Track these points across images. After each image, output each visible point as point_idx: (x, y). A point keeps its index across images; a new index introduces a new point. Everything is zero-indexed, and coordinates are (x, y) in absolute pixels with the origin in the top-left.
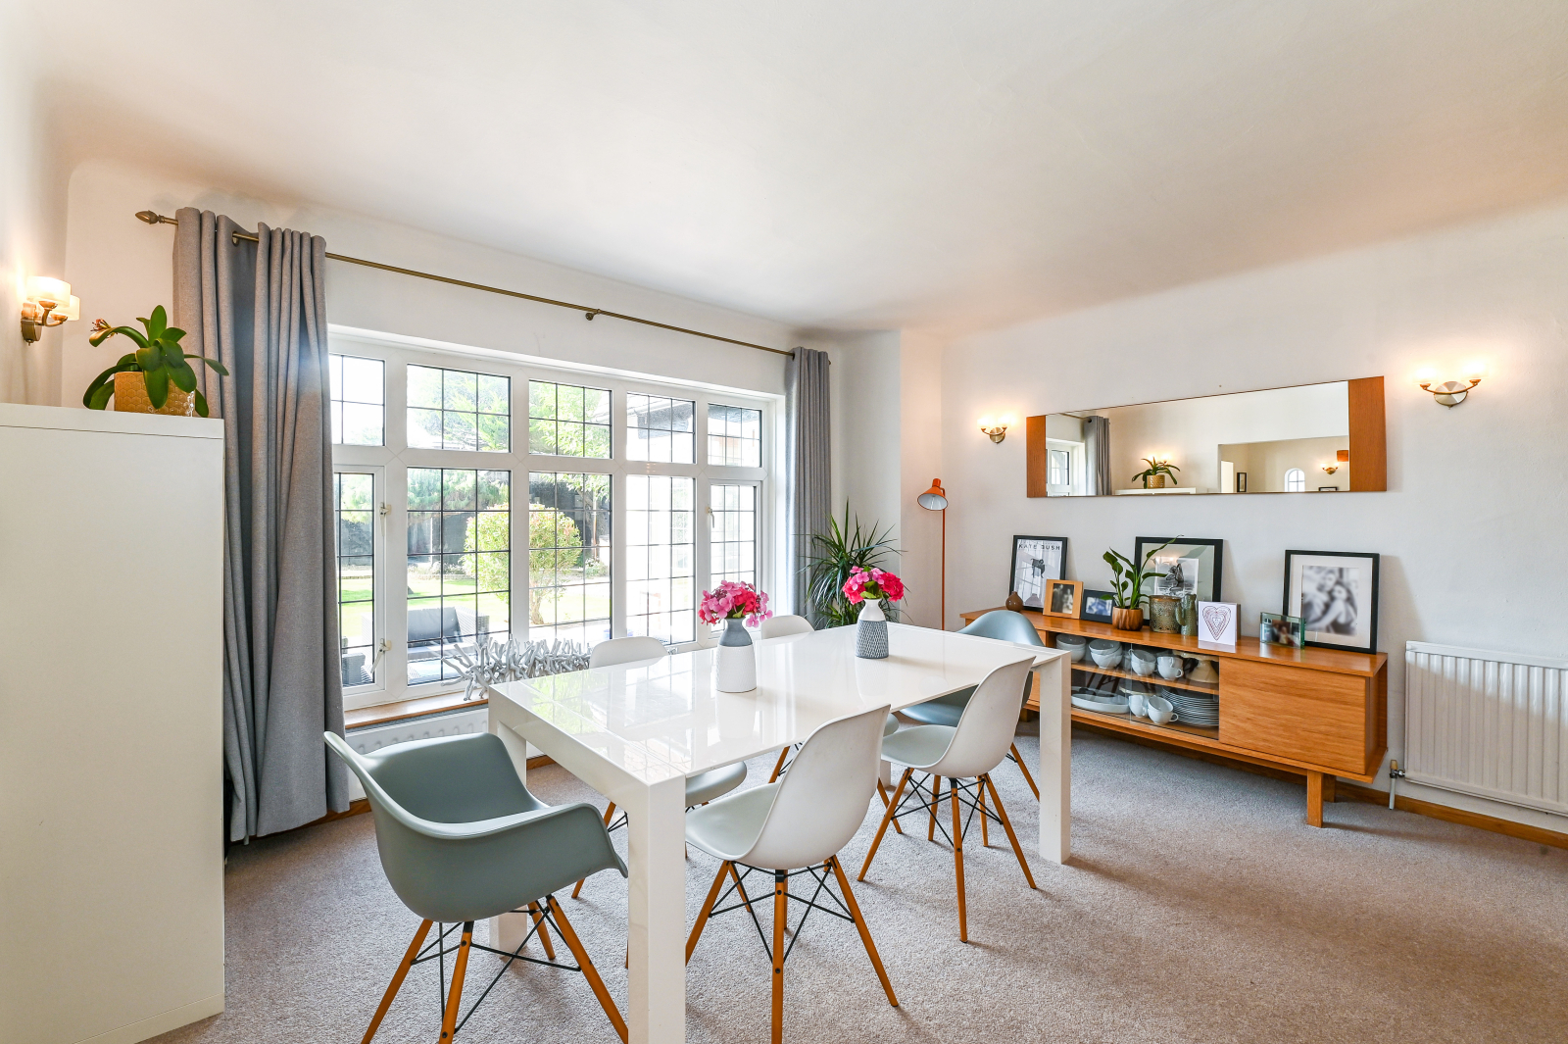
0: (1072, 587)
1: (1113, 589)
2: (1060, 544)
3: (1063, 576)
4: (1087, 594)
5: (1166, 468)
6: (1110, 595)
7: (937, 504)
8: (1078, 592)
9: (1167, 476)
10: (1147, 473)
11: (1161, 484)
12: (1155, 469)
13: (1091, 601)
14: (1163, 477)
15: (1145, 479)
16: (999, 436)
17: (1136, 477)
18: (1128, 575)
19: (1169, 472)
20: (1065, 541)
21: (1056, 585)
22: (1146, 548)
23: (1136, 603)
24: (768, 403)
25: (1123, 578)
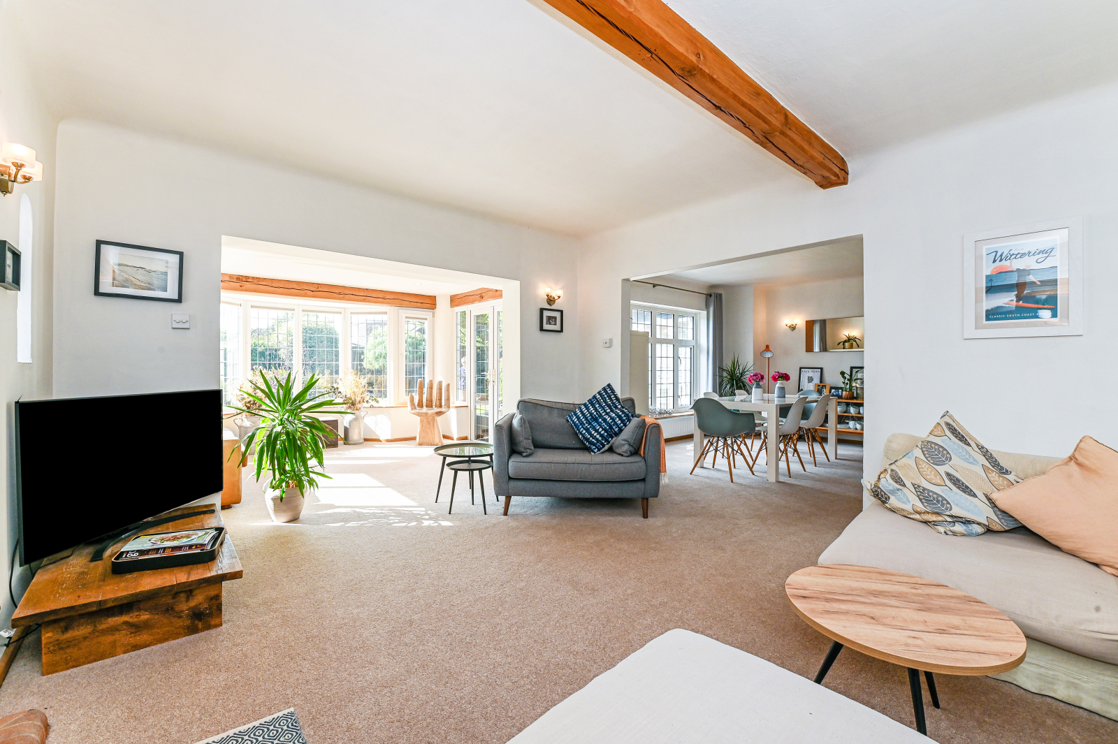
0: (825, 386)
1: (843, 386)
2: (820, 370)
3: (821, 382)
4: (831, 388)
5: (854, 339)
6: (842, 388)
7: (768, 355)
8: (828, 388)
9: (854, 343)
10: (845, 341)
11: (851, 347)
12: (849, 339)
13: (833, 391)
14: (852, 343)
15: (843, 344)
16: (793, 328)
17: (840, 343)
18: (848, 380)
19: (855, 341)
20: (822, 369)
21: (819, 386)
22: (854, 370)
23: (851, 389)
24: (696, 314)
25: (846, 381)
